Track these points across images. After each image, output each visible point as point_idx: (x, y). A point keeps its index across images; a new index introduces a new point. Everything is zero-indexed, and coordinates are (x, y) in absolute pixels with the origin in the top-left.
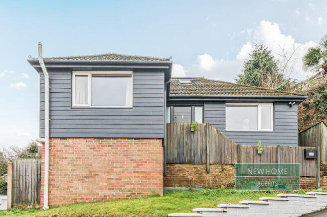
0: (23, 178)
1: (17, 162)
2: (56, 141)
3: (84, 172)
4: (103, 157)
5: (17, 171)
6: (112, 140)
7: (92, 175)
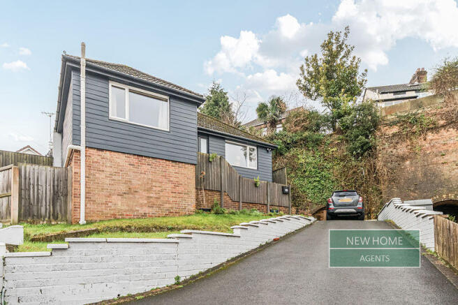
0: (34, 187)
1: (25, 168)
2: (92, 151)
3: (123, 188)
4: (143, 175)
5: (25, 179)
6: (151, 159)
7: (131, 191)
